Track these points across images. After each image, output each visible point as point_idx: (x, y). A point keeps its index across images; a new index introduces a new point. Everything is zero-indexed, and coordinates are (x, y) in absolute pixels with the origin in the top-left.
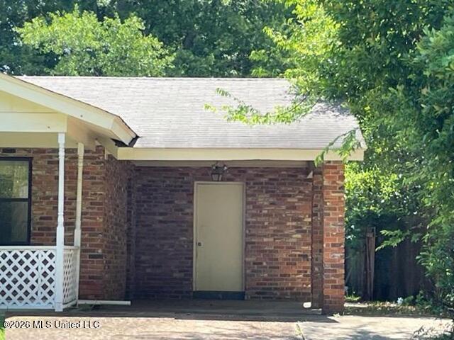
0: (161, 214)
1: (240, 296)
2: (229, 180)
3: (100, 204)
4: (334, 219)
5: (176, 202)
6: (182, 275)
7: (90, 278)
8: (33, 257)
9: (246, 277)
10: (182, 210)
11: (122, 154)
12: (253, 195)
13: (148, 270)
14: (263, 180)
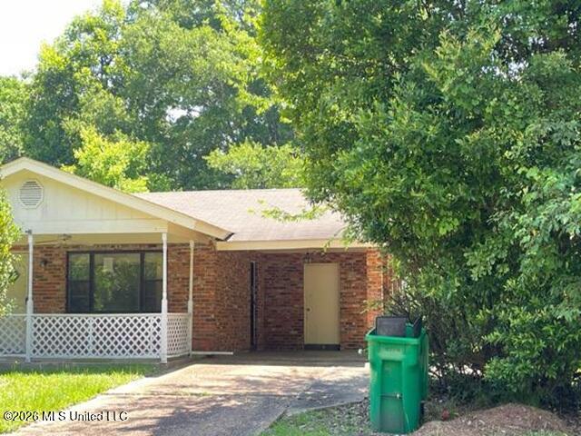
0: (281, 288)
1: (337, 348)
2: (329, 262)
3: (212, 282)
4: (374, 290)
5: (292, 279)
6: (296, 332)
7: (207, 335)
8: (147, 321)
9: (341, 333)
10: (295, 285)
11: (220, 246)
12: (345, 273)
13: (274, 329)
14: (350, 261)
